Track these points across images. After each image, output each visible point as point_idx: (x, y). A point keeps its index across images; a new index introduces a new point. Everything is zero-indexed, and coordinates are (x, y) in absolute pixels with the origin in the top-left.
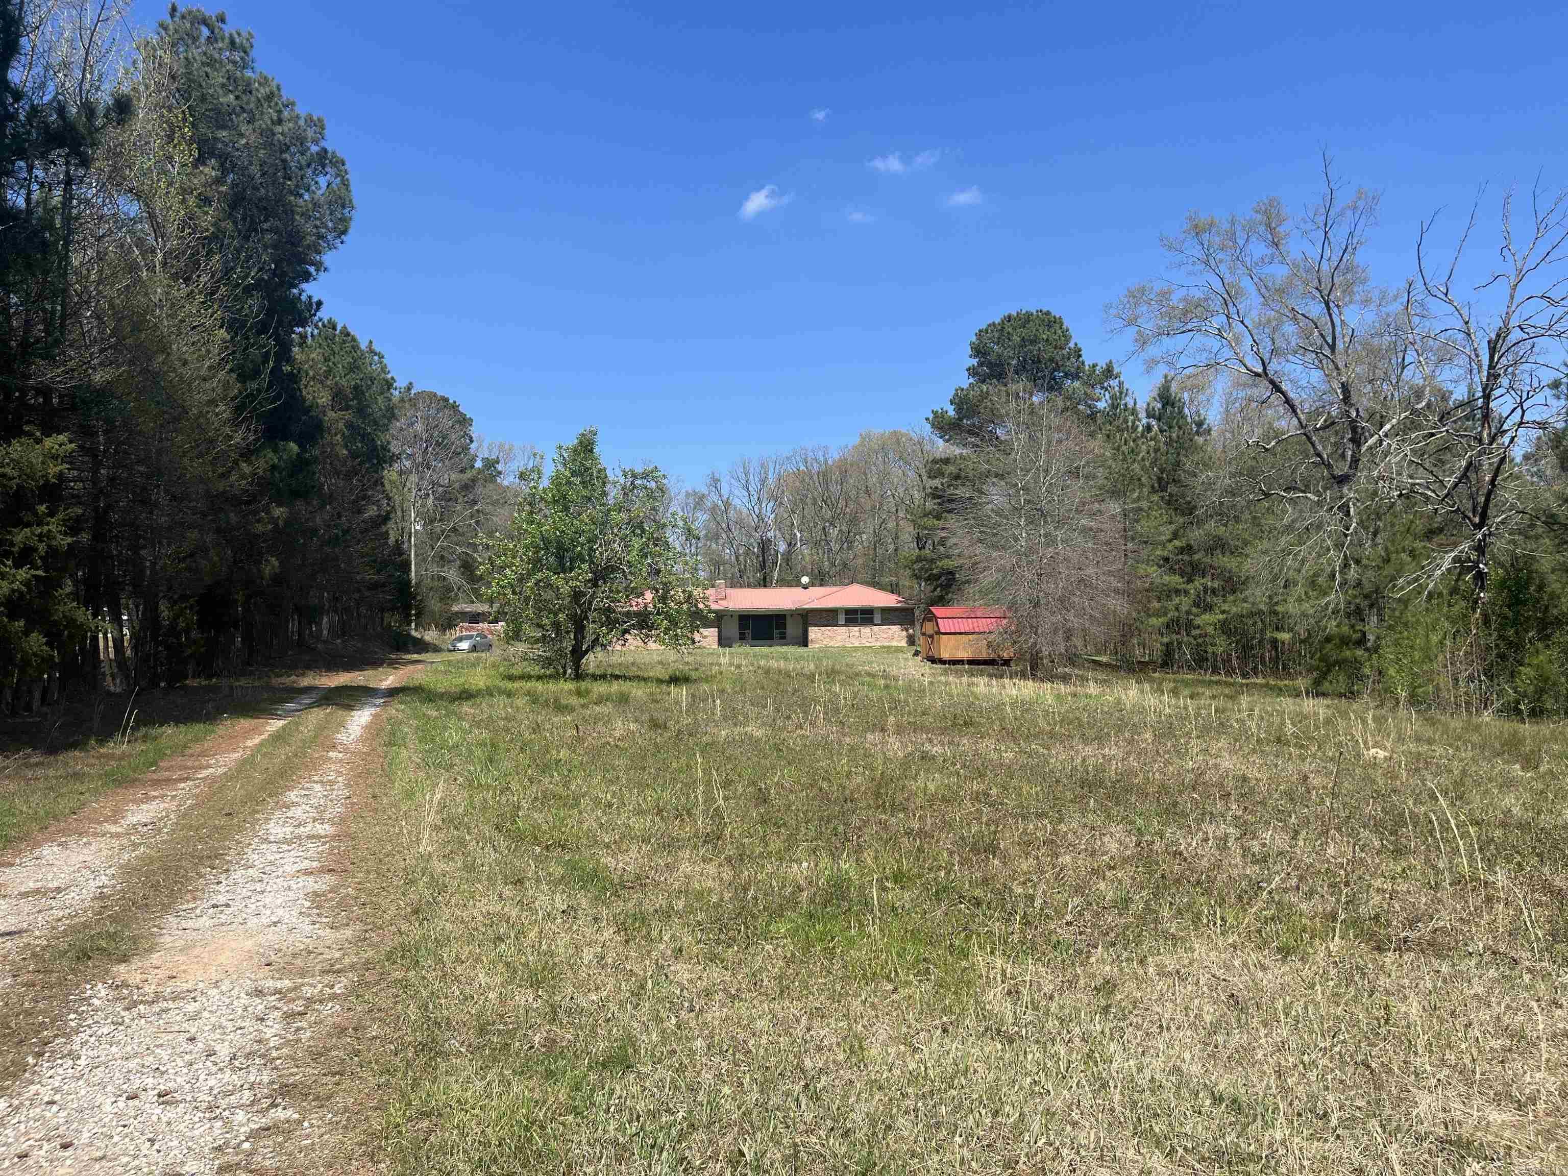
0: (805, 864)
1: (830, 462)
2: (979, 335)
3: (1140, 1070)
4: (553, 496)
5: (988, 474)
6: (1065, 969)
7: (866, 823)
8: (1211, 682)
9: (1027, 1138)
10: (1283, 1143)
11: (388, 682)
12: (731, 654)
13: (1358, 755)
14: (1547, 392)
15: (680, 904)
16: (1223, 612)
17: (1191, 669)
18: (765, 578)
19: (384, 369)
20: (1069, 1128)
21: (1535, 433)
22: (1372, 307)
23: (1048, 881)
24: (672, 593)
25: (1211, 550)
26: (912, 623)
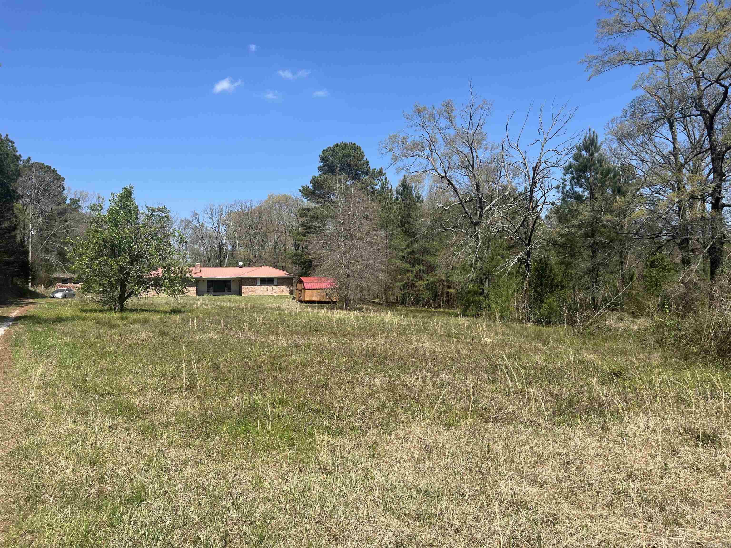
0: (236, 398)
1: (253, 208)
2: (324, 151)
3: (387, 481)
4: (109, 219)
5: (327, 216)
6: (356, 439)
7: (267, 377)
8: (422, 310)
9: (336, 516)
10: (446, 507)
11: (15, 314)
12: (203, 299)
13: (480, 341)
14: (555, 190)
15: (172, 420)
16: (427, 280)
17: (413, 305)
18: (221, 262)
19: (14, 150)
20: (355, 510)
21: (550, 207)
22: (489, 150)
23: (349, 400)
24: (173, 268)
25: (422, 253)
26: (292, 284)
